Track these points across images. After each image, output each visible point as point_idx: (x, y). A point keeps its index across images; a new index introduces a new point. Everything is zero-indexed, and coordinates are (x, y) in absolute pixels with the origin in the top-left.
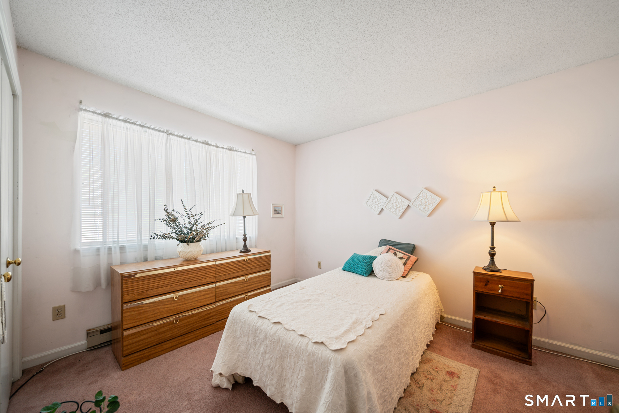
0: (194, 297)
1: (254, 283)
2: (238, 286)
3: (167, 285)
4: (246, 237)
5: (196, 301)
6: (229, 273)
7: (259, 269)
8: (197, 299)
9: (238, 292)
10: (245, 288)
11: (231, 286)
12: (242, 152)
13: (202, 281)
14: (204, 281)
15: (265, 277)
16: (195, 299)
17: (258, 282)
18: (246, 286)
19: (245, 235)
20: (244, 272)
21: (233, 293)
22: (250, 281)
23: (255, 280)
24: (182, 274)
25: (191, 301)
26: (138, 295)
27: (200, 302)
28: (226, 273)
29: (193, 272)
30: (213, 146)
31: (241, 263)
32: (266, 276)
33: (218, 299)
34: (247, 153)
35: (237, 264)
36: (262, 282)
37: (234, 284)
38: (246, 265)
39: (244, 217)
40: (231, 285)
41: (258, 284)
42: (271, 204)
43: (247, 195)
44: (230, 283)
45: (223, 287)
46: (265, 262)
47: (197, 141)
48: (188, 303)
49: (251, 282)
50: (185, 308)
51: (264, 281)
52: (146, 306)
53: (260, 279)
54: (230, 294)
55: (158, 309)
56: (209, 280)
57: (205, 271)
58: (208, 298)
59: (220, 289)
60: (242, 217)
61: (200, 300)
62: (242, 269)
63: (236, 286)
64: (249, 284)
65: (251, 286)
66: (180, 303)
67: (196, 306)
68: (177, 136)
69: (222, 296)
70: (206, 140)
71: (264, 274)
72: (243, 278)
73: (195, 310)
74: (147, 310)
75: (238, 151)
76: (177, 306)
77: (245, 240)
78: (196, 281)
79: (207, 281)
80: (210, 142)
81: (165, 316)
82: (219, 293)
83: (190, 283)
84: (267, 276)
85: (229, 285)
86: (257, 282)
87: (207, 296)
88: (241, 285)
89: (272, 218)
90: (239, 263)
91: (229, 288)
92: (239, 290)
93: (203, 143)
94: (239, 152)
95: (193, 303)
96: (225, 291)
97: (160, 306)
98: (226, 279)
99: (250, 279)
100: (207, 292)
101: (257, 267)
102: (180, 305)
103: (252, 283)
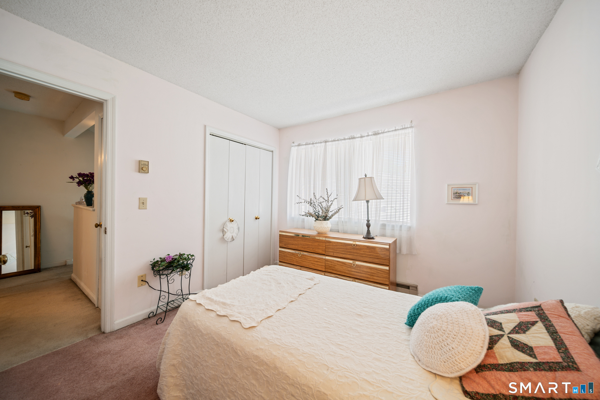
0: (311, 259)
1: (363, 272)
2: (345, 267)
3: (296, 245)
4: (370, 223)
5: (312, 263)
6: (337, 252)
7: (371, 260)
8: (312, 262)
9: (345, 273)
10: (353, 273)
11: (338, 265)
12: (390, 131)
13: (316, 250)
14: (317, 251)
15: (379, 272)
16: (311, 262)
17: (370, 274)
18: (354, 272)
19: (368, 221)
20: (352, 256)
21: (340, 272)
22: (357, 268)
23: (366, 270)
24: (304, 240)
25: (309, 262)
26: (284, 245)
27: (314, 266)
28: (334, 251)
29: (310, 241)
30: (358, 137)
31: (349, 246)
32: (382, 271)
33: (327, 270)
34: (398, 130)
35: (345, 246)
36: (376, 276)
37: (341, 264)
38: (354, 250)
39: (368, 202)
40: (339, 263)
41: (369, 276)
42: (446, 184)
43: (370, 178)
44: (338, 261)
45: (332, 262)
46: (383, 255)
47: (345, 139)
48: (307, 262)
49: (360, 270)
50: (305, 265)
51: (378, 277)
52: (287, 253)
53: (372, 272)
54: (338, 271)
55: (292, 258)
56: (321, 252)
57: (318, 243)
58: (320, 265)
59: (329, 263)
60: (365, 201)
61: (314, 264)
62: (350, 253)
63: (343, 267)
64: (357, 271)
65: (360, 274)
66: (303, 260)
67: (311, 267)
68: (331, 141)
69: (330, 269)
70: (351, 136)
71: (378, 268)
72: (351, 262)
73: (310, 269)
74: (287, 255)
75: (386, 132)
76: (301, 261)
77: (368, 226)
78: (312, 249)
79: (319, 251)
80: (355, 136)
81: (295, 264)
82: (328, 265)
83: (308, 248)
84: (383, 273)
85: (337, 262)
86: (368, 273)
87: (319, 264)
88: (348, 267)
89: (447, 204)
90: (346, 246)
91: (336, 265)
92: (347, 272)
93: (349, 139)
94: (388, 133)
95: (310, 264)
96: (333, 266)
97: (293, 256)
98: (333, 256)
99: (358, 266)
100: (319, 260)
101: (368, 256)
102: (302, 261)
103: (362, 272)
